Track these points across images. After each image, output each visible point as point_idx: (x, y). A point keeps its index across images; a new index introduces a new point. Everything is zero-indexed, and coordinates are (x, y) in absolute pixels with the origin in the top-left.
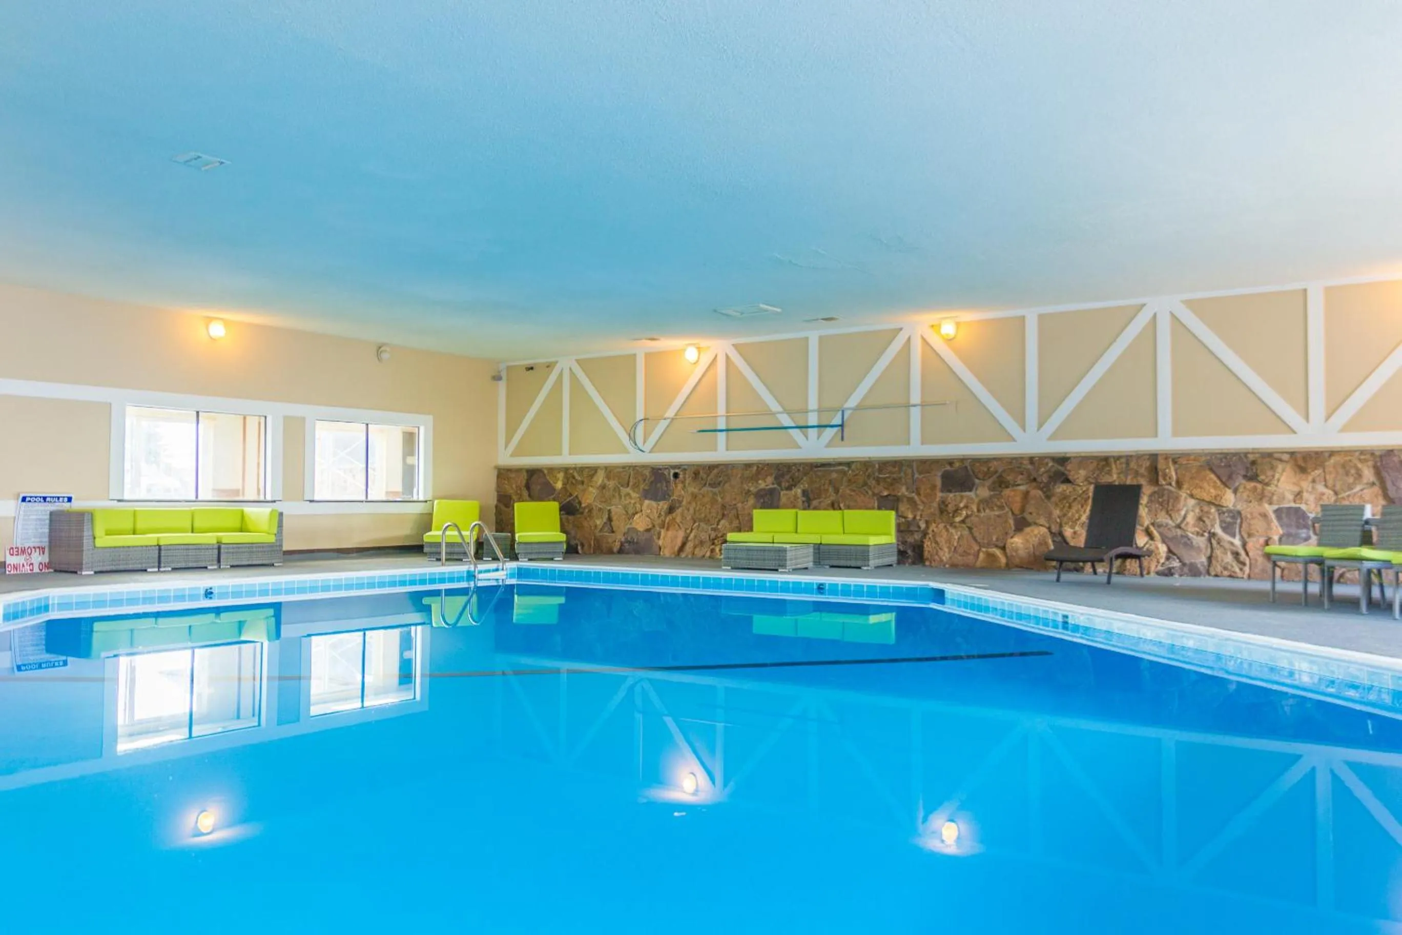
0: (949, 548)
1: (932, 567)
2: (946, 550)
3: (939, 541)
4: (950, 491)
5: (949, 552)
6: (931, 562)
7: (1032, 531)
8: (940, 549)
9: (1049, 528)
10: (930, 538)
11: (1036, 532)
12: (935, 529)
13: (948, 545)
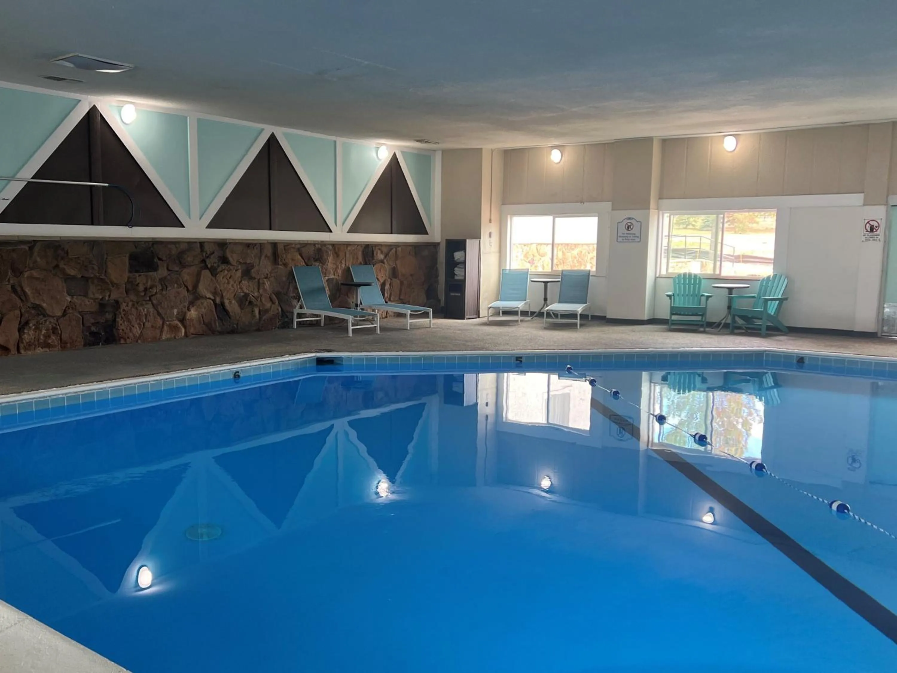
0: (139, 324)
1: (127, 343)
2: (137, 326)
3: (131, 319)
4: (137, 271)
5: (140, 328)
6: (125, 340)
7: (202, 304)
8: (133, 326)
9: (214, 301)
10: (122, 317)
11: (205, 304)
12: (126, 309)
13: (138, 321)
